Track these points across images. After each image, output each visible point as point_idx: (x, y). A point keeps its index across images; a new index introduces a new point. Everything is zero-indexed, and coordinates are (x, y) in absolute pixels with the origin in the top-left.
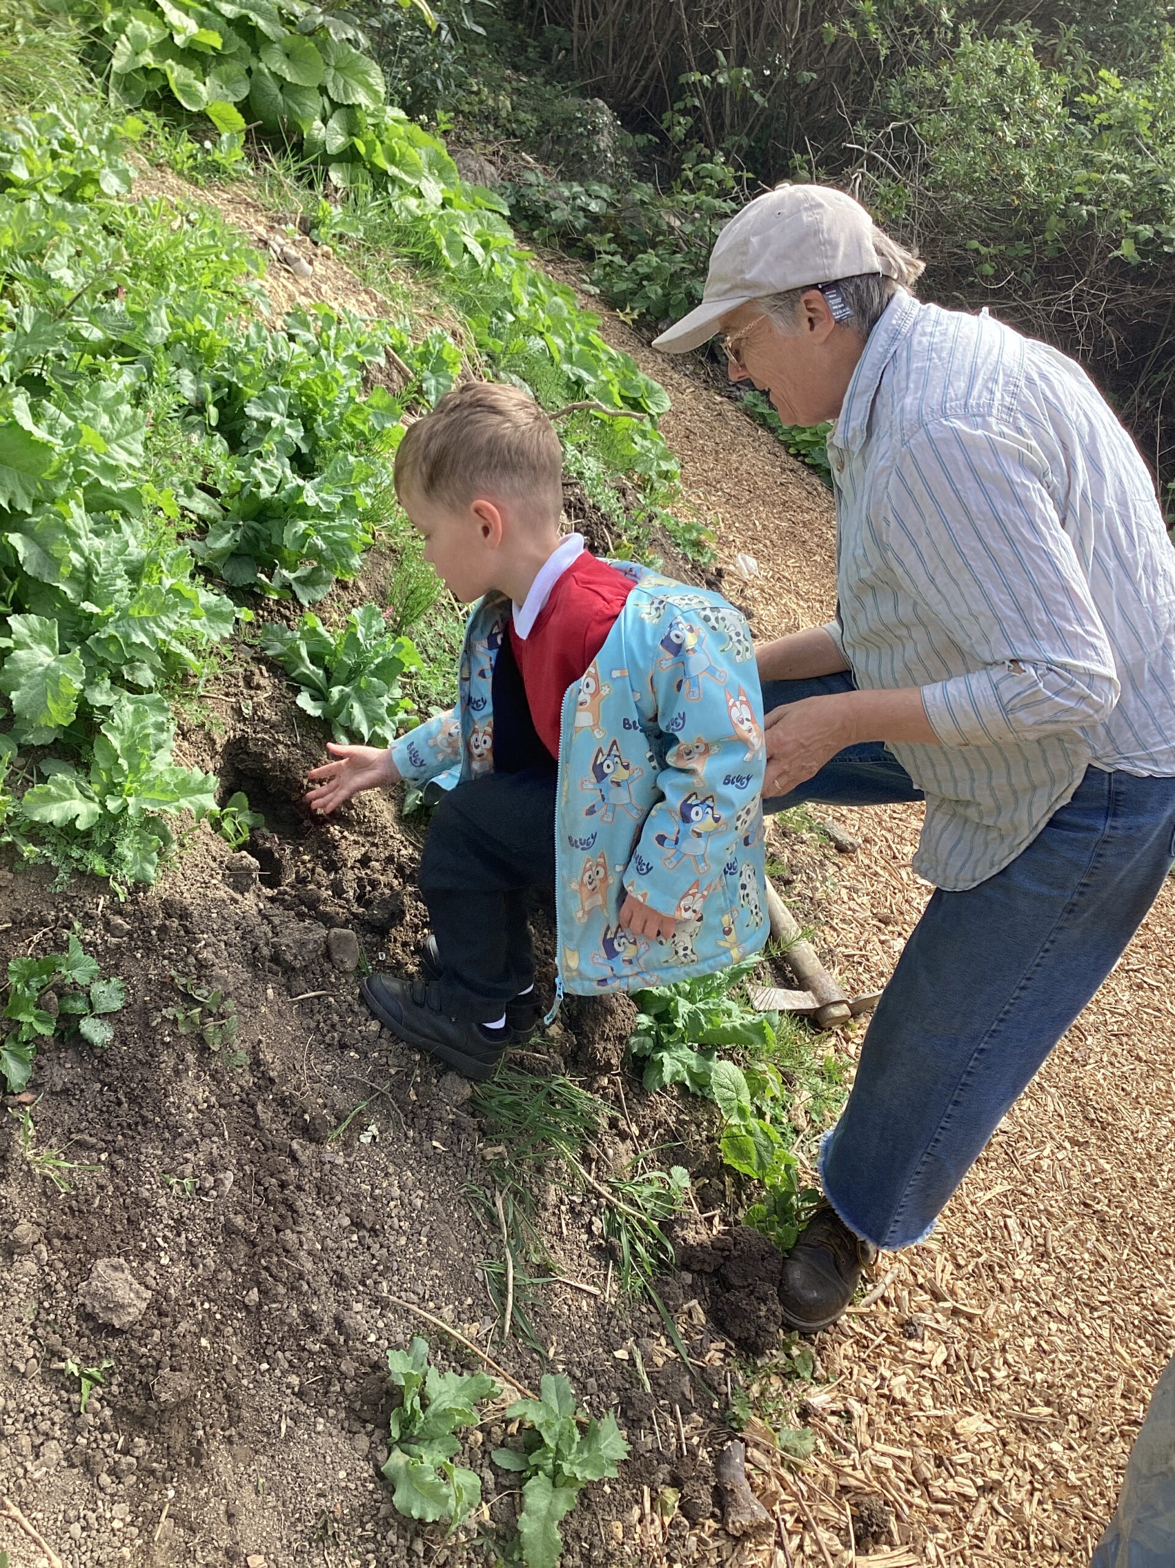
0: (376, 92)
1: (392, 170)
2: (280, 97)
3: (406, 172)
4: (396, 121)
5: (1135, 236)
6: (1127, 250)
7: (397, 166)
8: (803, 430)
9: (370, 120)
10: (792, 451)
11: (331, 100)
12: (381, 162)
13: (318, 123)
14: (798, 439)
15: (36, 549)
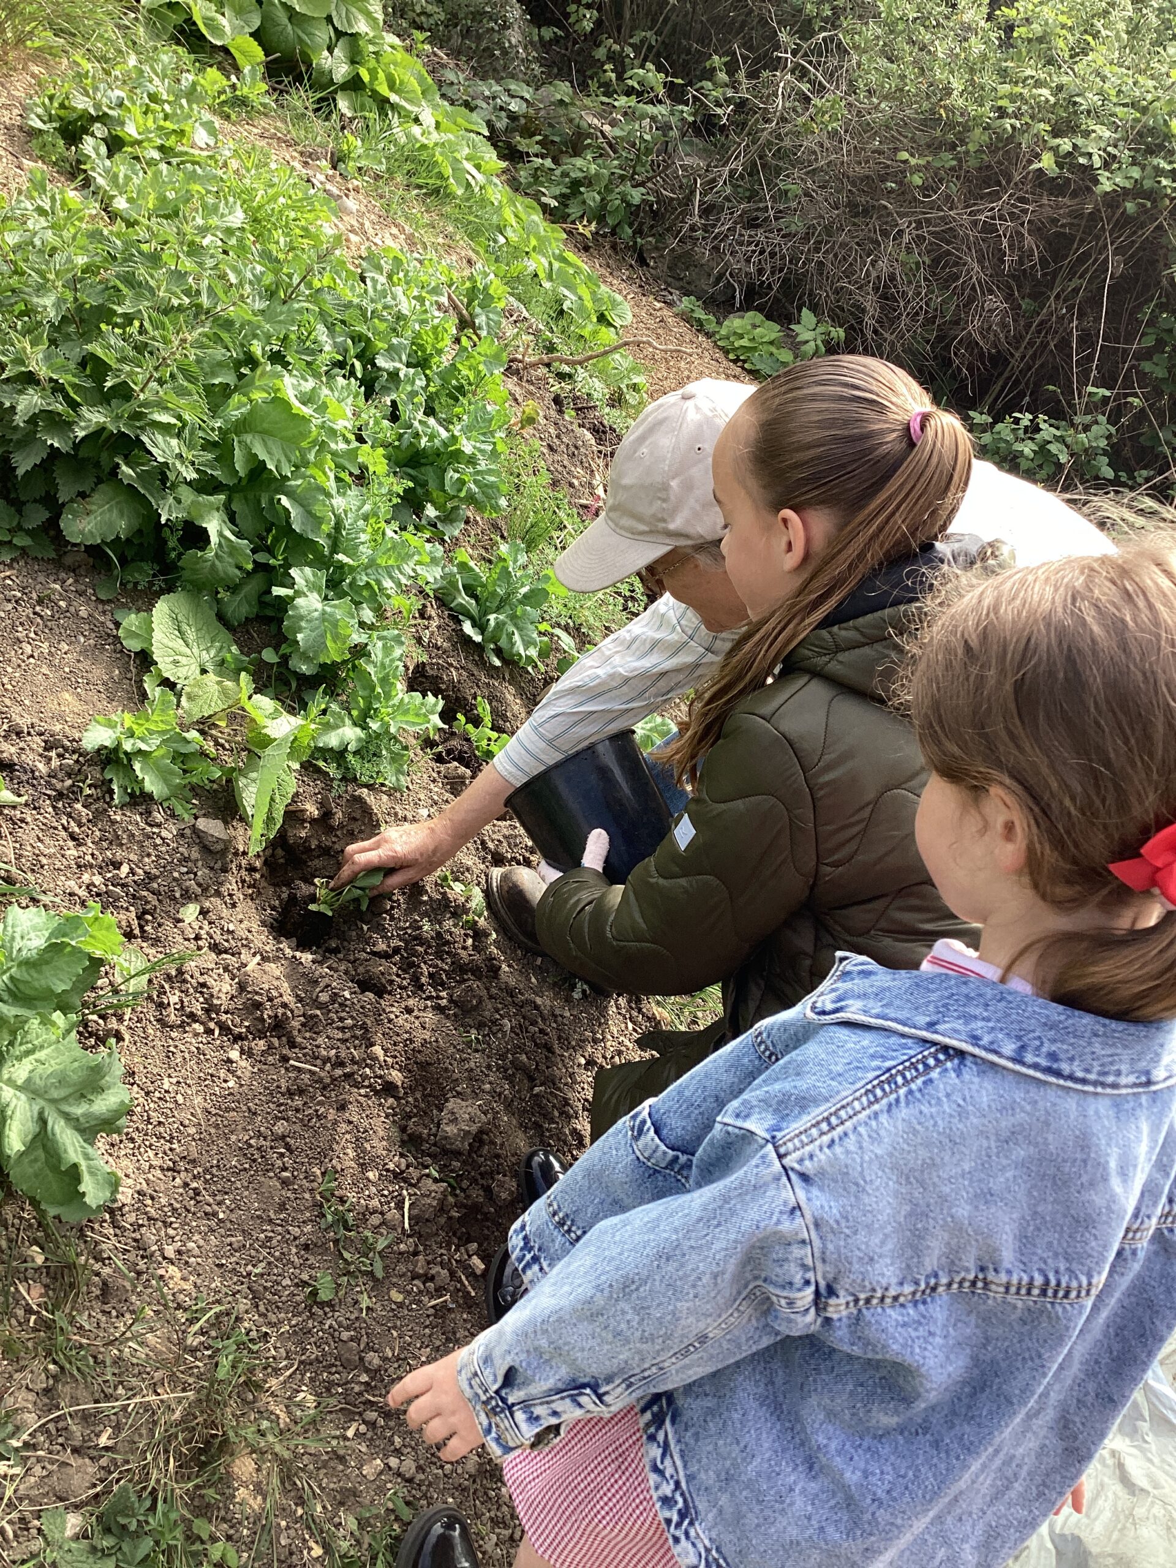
0: (375, 20)
1: (394, 98)
2: (290, 27)
3: (406, 99)
4: (392, 47)
5: (1055, 150)
6: (1047, 162)
7: (396, 92)
8: (741, 337)
9: (371, 48)
10: (732, 356)
11: (335, 29)
12: (383, 90)
13: (326, 53)
14: (736, 344)
15: (301, 509)
